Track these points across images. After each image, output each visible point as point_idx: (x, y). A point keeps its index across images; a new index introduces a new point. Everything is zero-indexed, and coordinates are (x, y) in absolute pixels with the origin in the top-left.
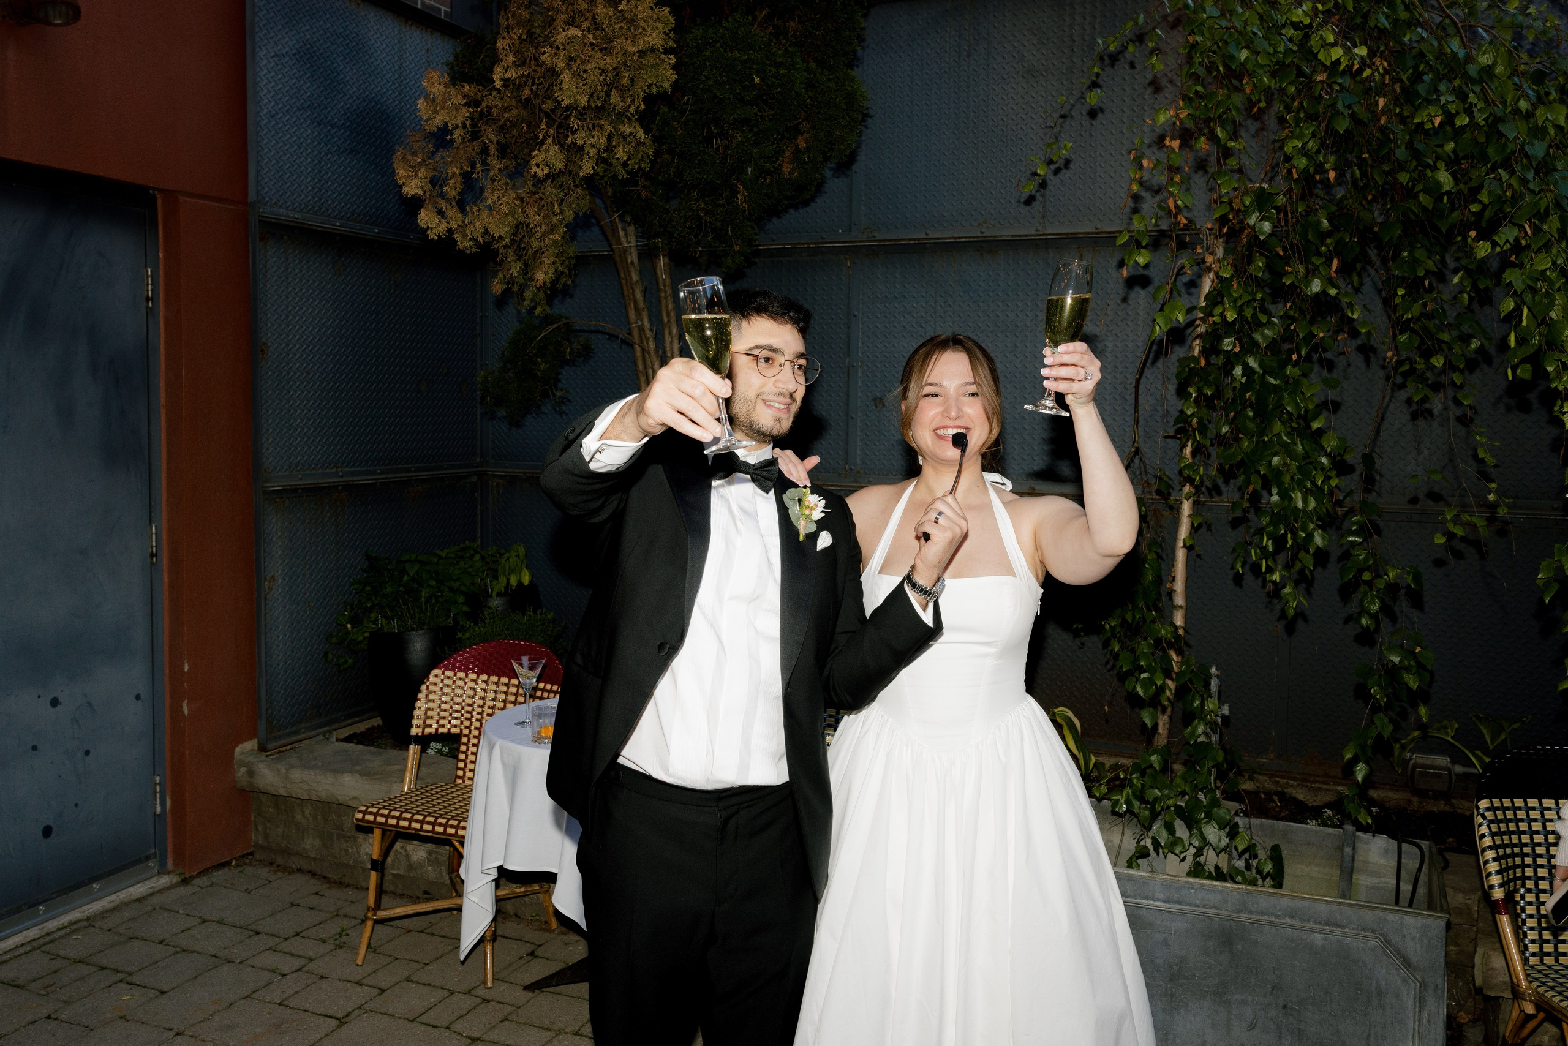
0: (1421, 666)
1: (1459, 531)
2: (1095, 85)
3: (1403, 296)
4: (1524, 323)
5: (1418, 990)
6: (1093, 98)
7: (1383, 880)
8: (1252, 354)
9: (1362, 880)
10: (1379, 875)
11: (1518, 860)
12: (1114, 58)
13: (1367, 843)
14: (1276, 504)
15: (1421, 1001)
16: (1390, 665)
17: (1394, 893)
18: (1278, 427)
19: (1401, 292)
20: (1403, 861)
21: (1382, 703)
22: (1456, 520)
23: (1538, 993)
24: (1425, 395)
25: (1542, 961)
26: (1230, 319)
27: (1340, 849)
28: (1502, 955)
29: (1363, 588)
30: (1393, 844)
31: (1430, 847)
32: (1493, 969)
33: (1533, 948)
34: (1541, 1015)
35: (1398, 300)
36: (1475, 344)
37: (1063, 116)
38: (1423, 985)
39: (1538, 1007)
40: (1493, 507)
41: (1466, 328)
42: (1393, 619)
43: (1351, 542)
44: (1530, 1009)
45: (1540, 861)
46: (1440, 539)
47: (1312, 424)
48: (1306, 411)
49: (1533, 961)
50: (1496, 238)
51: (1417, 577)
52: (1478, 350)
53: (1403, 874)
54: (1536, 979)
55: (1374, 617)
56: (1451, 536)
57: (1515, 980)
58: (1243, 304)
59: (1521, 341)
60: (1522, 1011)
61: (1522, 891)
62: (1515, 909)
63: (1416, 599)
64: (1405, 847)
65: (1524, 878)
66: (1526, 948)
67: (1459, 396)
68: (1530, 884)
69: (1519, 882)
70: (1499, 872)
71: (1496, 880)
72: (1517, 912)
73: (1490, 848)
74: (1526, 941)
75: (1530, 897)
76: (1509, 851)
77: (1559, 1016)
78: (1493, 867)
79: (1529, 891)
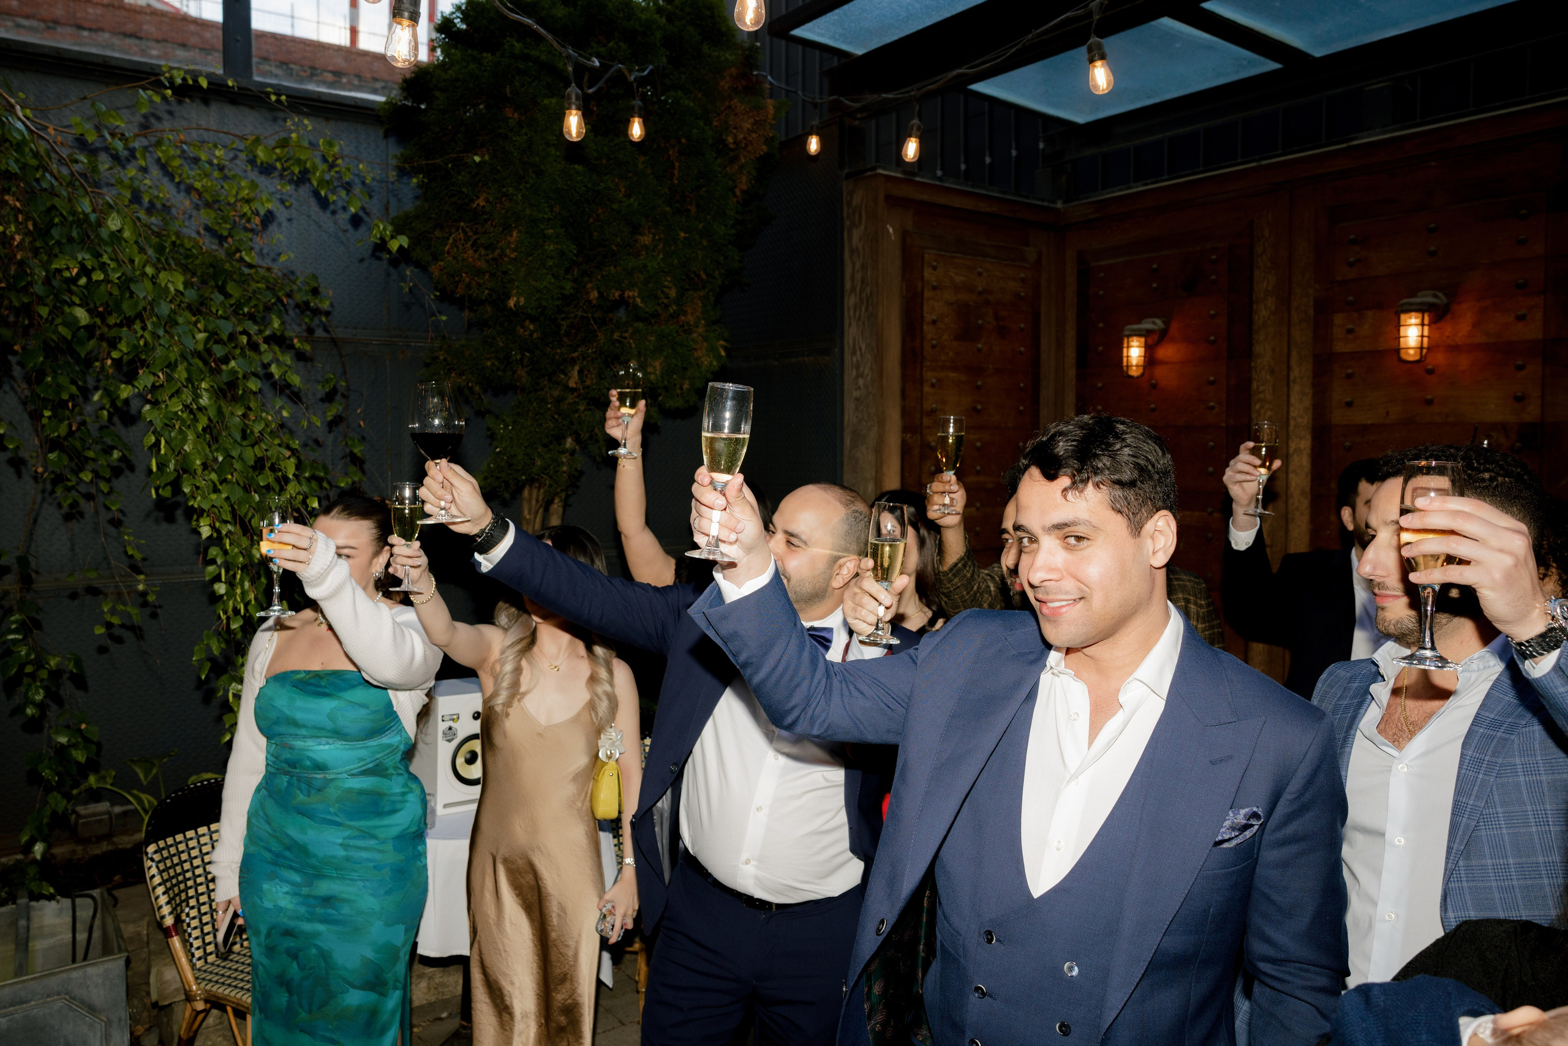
0: (87, 740)
1: (116, 621)
3: (49, 418)
4: (163, 452)
5: (103, 1029)
7: (59, 937)
9: (38, 945)
10: (53, 935)
11: (182, 886)
13: (41, 909)
15: (107, 1037)
16: (58, 746)
17: (71, 946)
19: (47, 413)
20: (78, 914)
21: (54, 784)
22: (113, 611)
23: (206, 991)
24: (74, 500)
25: (206, 962)
27: (15, 923)
28: (174, 967)
29: (25, 680)
30: (66, 902)
31: (102, 894)
32: (166, 982)
33: (198, 954)
34: (208, 1005)
35: (45, 421)
36: (116, 454)
38: (109, 1023)
39: (206, 1001)
40: (144, 594)
41: (109, 441)
42: (60, 702)
43: (12, 640)
44: (200, 1006)
46: (100, 630)
49: (199, 964)
50: (136, 384)
51: (78, 662)
52: (120, 460)
53: (78, 925)
54: (204, 979)
55: (41, 706)
56: (109, 625)
57: (187, 987)
59: (161, 466)
60: (194, 1010)
61: (187, 910)
62: (182, 926)
63: (80, 681)
64: (79, 901)
65: (188, 898)
66: (193, 955)
67: (107, 503)
68: (192, 902)
69: (184, 904)
70: (168, 903)
71: (166, 910)
72: (185, 927)
73: (160, 885)
74: (193, 950)
75: (194, 913)
76: (174, 881)
77: (224, 1002)
78: (163, 900)
79: (192, 908)
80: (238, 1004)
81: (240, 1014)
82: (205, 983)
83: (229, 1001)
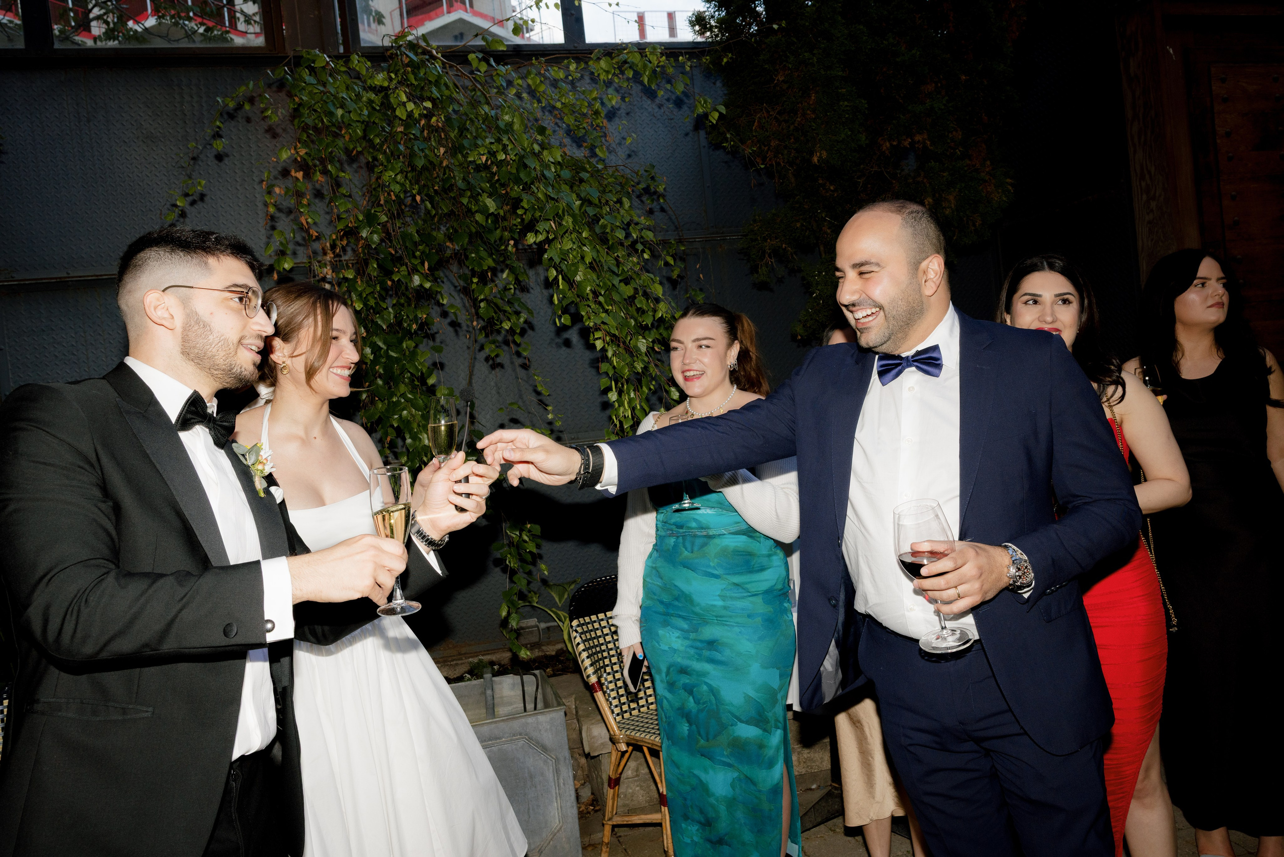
2: (217, 135)
4: (561, 287)
5: (554, 764)
6: (219, 145)
8: (377, 335)
11: (600, 655)
12: (231, 116)
13: (500, 683)
14: (410, 445)
15: (557, 771)
18: (403, 388)
19: (475, 280)
20: (526, 688)
23: (627, 736)
26: (358, 309)
27: (486, 692)
31: (541, 673)
32: (594, 737)
33: (617, 711)
34: (631, 749)
35: (474, 287)
36: (523, 317)
37: (194, 159)
38: (557, 761)
39: (628, 745)
44: (623, 748)
45: (612, 653)
47: (428, 381)
48: (422, 373)
49: (619, 718)
50: (538, 228)
53: (527, 697)
54: (624, 728)
57: (612, 733)
58: (367, 295)
60: (619, 752)
61: (605, 675)
62: (603, 687)
64: (526, 678)
65: (606, 666)
66: (613, 712)
67: (520, 351)
68: (608, 669)
69: (603, 670)
70: (591, 665)
71: (590, 670)
72: (605, 689)
73: (584, 650)
74: (613, 707)
75: (610, 678)
76: (594, 650)
77: (642, 744)
78: (587, 662)
79: (609, 674)
80: (653, 744)
81: (655, 753)
82: (624, 730)
83: (645, 742)
